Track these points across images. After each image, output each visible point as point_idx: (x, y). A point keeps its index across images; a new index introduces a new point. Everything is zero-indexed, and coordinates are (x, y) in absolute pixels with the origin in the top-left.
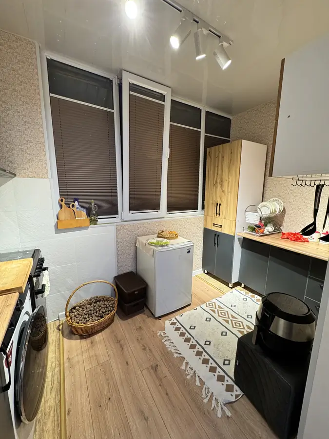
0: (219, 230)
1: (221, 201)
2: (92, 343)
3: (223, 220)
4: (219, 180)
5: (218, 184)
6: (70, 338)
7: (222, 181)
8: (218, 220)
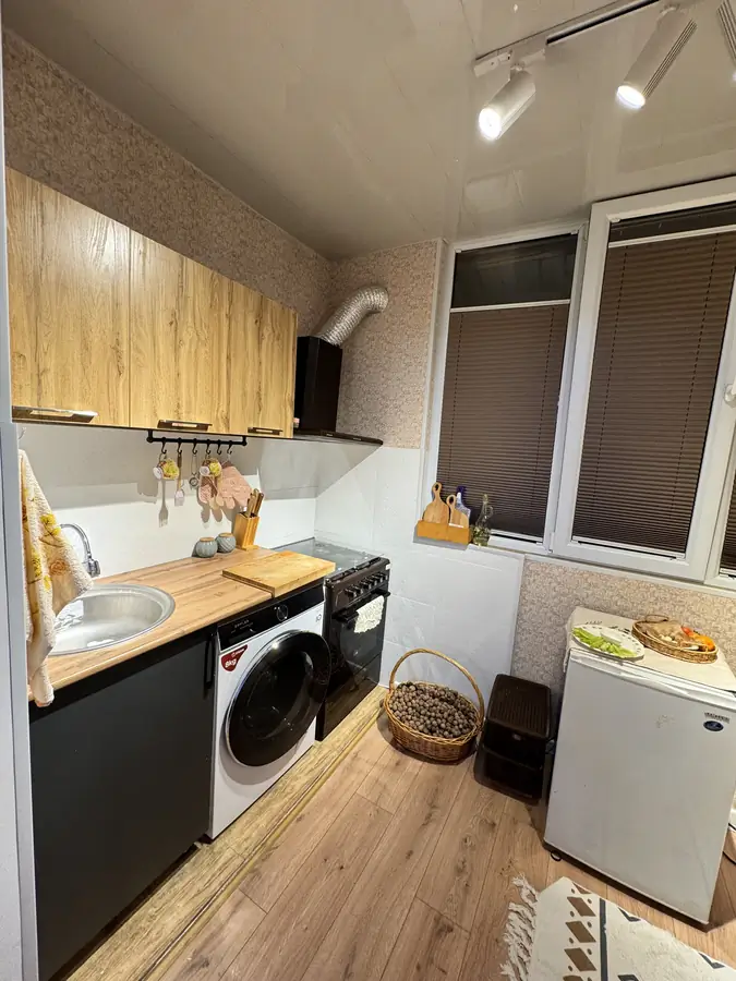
2: (397, 764)
6: (381, 730)
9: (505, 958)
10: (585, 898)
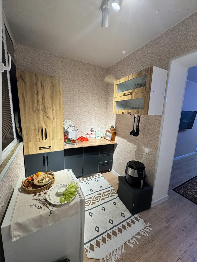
0: (47, 151)
1: (47, 126)
3: (51, 141)
4: (41, 107)
5: (41, 111)
7: (45, 108)
8: (45, 143)
9: (122, 254)
10: (88, 249)
